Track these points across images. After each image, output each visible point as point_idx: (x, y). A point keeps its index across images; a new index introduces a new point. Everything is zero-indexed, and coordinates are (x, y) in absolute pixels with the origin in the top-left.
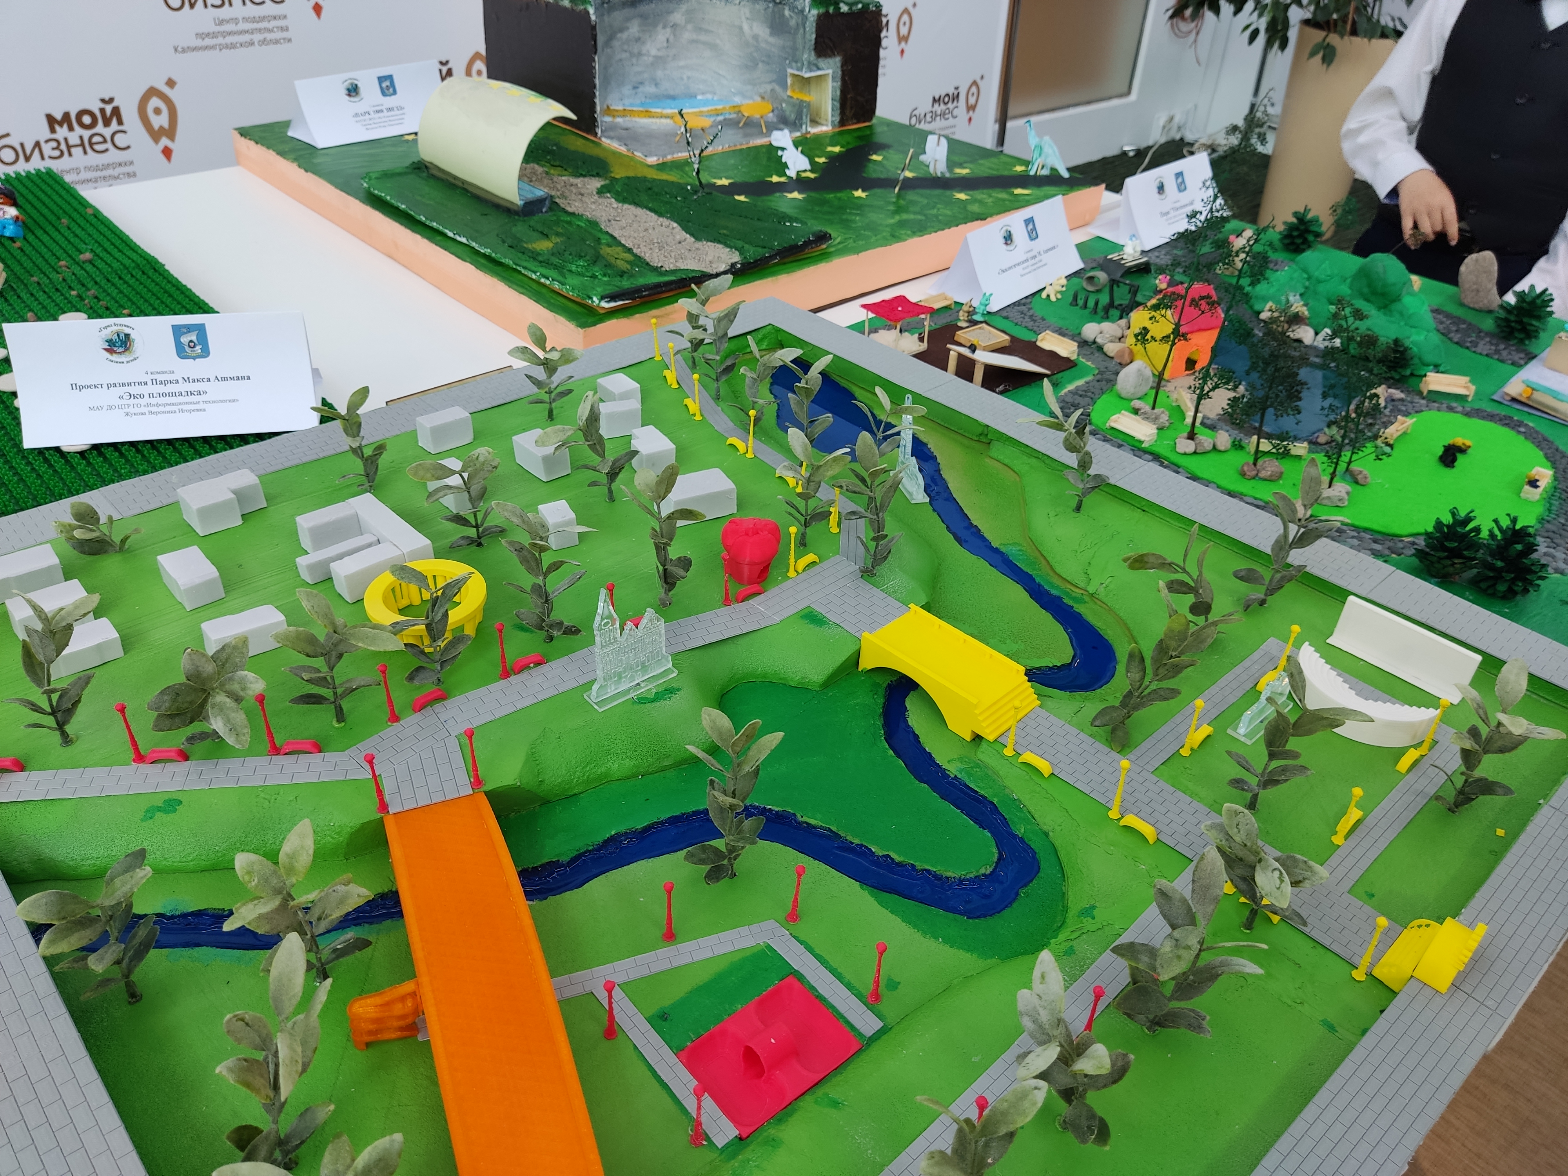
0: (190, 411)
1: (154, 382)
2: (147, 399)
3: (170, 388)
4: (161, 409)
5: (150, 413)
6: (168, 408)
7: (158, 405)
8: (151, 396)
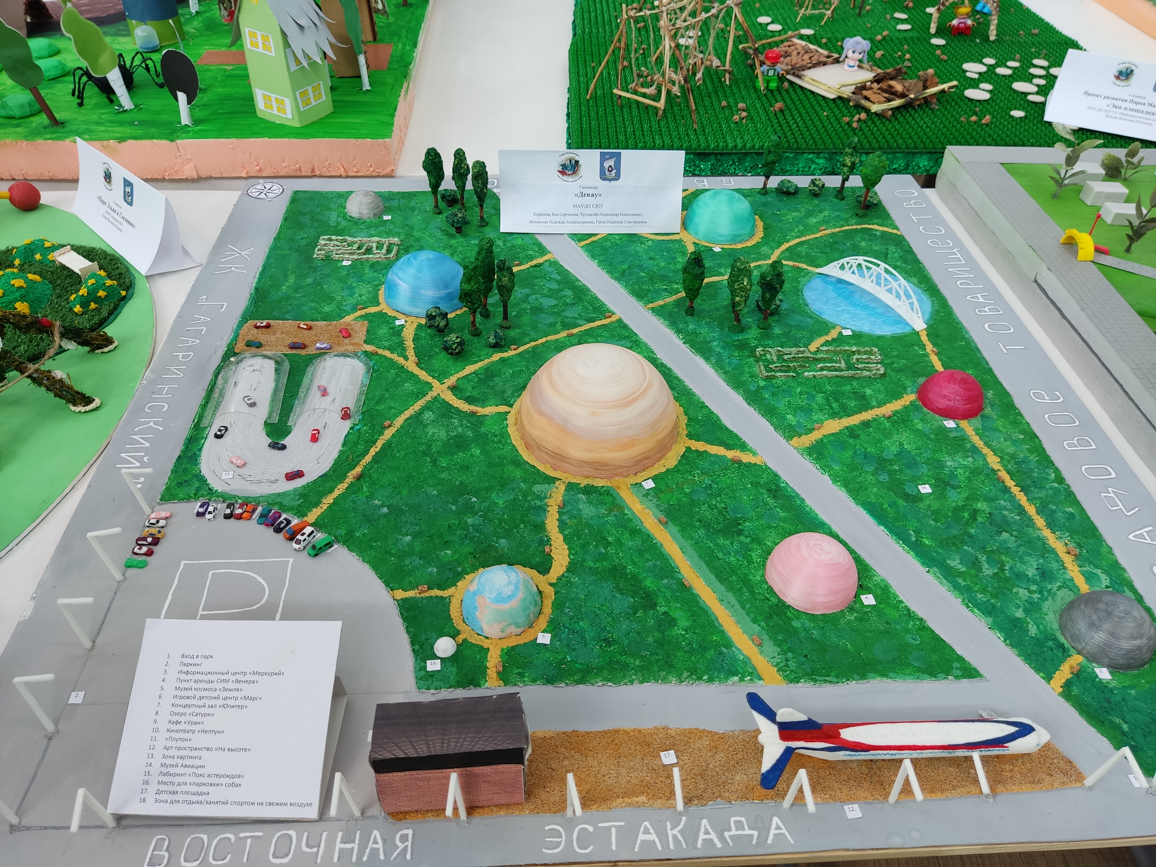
0: (1143, 123)
1: (1132, 101)
2: (1122, 110)
3: (1139, 107)
4: (1127, 118)
5: (1120, 118)
6: (1131, 118)
7: (1127, 115)
8: (1126, 109)
